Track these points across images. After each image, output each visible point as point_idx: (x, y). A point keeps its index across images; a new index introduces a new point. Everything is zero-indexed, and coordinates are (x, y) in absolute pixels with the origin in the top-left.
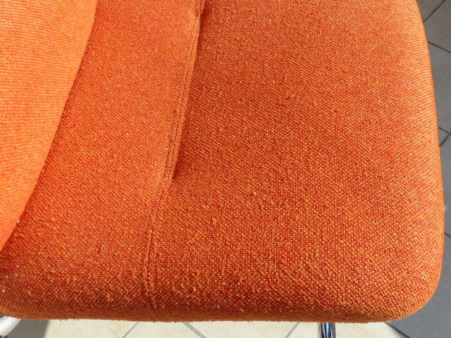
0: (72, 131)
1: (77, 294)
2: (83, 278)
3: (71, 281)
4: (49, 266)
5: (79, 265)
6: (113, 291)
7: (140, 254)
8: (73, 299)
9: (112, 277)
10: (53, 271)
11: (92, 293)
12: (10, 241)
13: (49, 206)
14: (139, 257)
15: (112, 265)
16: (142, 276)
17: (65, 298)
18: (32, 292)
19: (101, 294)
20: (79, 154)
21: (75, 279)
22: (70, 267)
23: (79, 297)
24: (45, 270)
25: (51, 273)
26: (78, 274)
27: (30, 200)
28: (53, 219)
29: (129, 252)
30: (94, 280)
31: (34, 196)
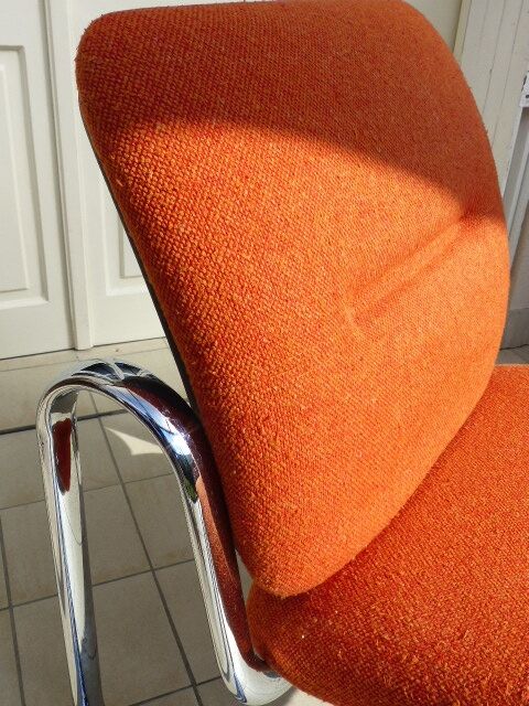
0: (444, 485)
1: (411, 682)
2: (427, 663)
3: (409, 660)
4: (382, 628)
5: (426, 644)
6: (466, 701)
7: (523, 665)
8: (400, 688)
9: (472, 680)
10: (386, 637)
11: (434, 690)
12: (335, 577)
13: (399, 555)
14: (521, 669)
15: (478, 663)
16: (520, 697)
17: (389, 682)
18: (344, 654)
19: (447, 699)
20: (449, 512)
21: (415, 660)
22: (412, 641)
23: (410, 688)
24: (375, 632)
25: (382, 639)
26: (422, 656)
27: (375, 541)
28: (402, 573)
29: (506, 656)
30: (443, 672)
31: (381, 537)
